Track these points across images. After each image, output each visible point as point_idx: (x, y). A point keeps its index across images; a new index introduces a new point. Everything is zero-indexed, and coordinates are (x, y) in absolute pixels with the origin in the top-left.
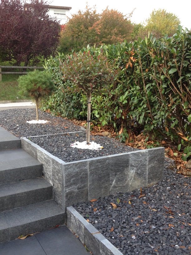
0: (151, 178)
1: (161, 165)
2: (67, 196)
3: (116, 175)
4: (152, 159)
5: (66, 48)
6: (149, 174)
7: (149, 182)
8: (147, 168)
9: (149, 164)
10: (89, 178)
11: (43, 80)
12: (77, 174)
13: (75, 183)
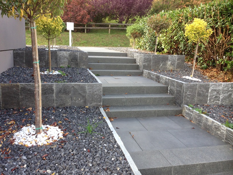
0: (177, 67)
1: (183, 63)
2: (143, 66)
3: (162, 62)
4: (179, 59)
5: (157, 10)
6: (177, 65)
7: (176, 69)
8: (176, 63)
9: (177, 61)
10: (152, 61)
11: (139, 29)
12: (148, 59)
13: (147, 62)
